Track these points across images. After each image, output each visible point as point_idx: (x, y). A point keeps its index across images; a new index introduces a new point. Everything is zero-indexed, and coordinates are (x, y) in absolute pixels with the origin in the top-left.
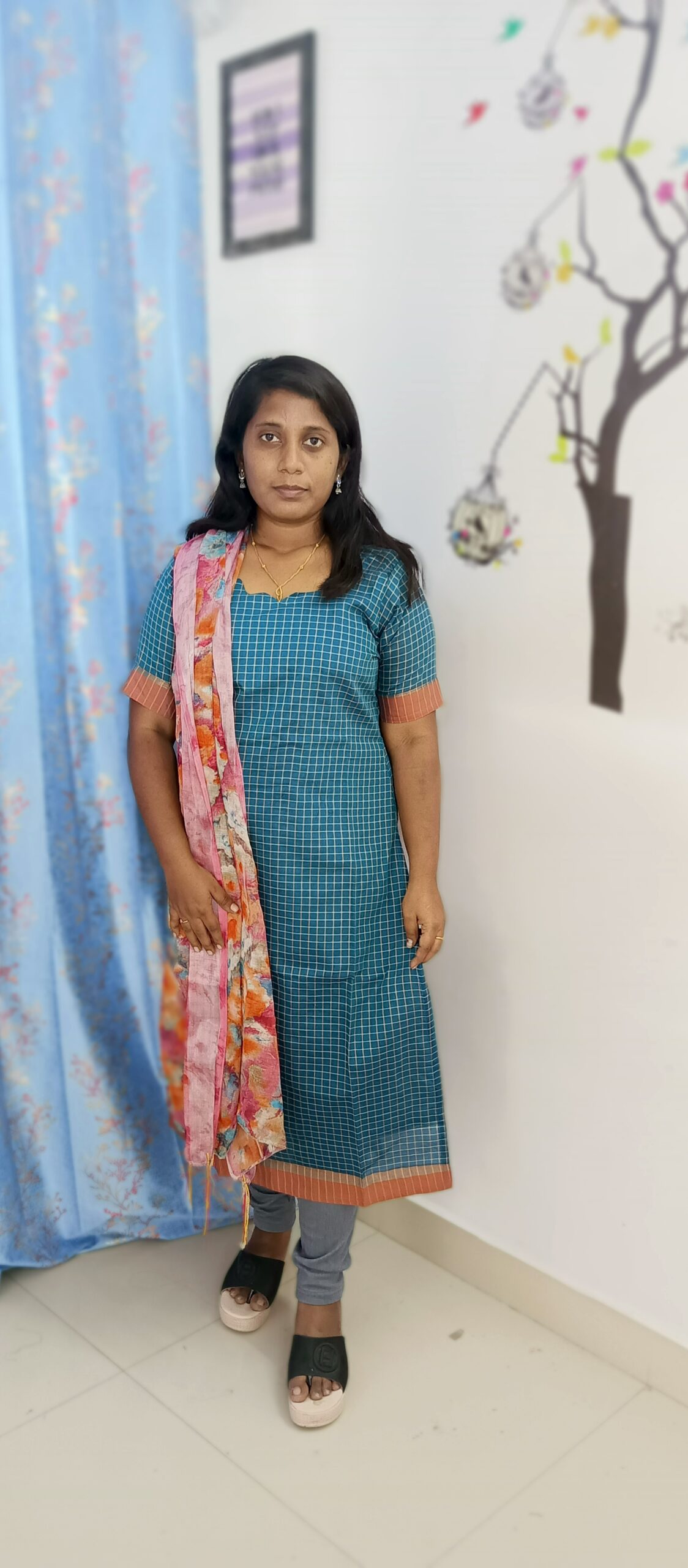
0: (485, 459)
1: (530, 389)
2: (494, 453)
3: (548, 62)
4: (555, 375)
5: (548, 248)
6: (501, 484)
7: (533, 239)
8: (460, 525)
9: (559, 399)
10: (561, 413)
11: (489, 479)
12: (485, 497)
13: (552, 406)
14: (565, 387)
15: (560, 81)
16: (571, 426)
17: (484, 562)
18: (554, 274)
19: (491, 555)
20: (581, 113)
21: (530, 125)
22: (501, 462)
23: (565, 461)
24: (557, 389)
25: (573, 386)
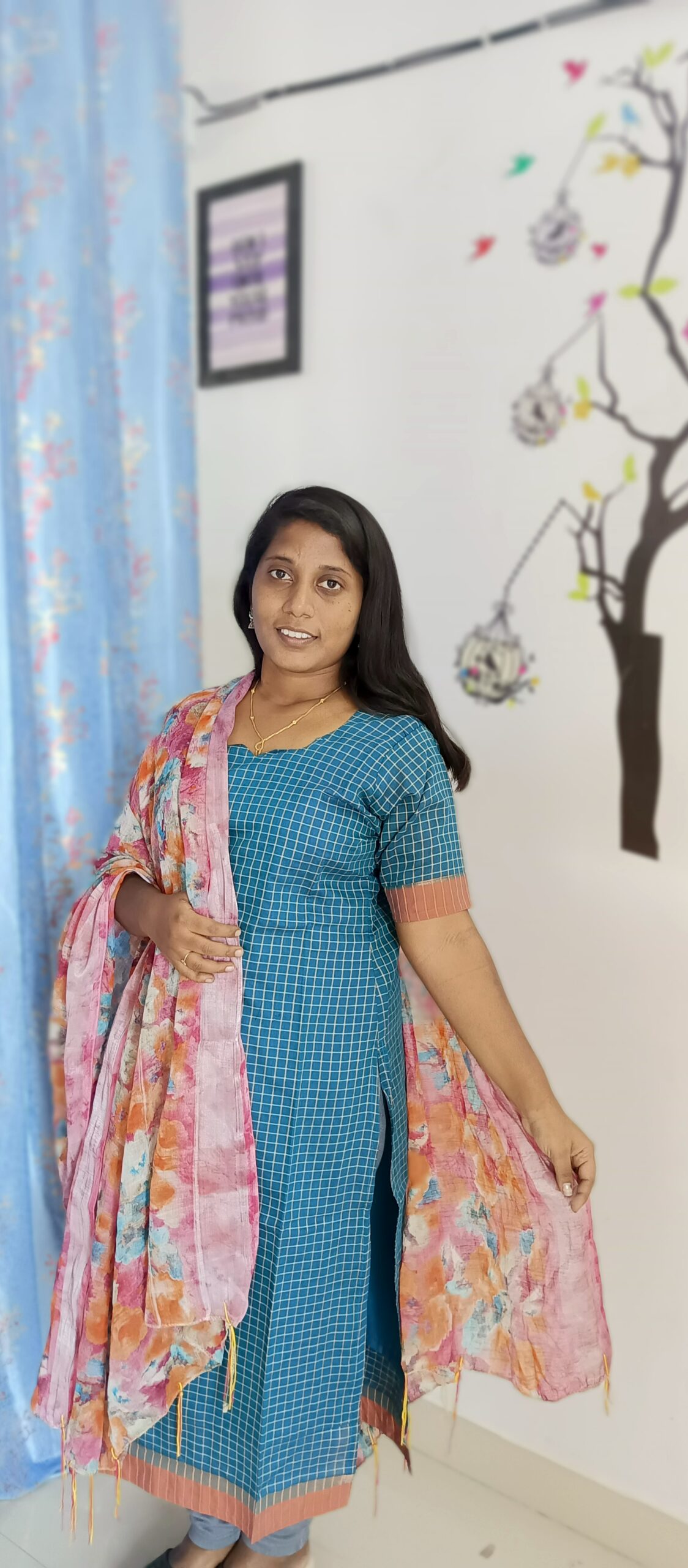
0: (497, 595)
1: (546, 525)
2: (507, 589)
3: (562, 198)
4: (573, 511)
5: (564, 384)
6: (515, 622)
7: (547, 375)
8: (469, 662)
9: (579, 536)
10: (581, 550)
11: (502, 614)
12: (497, 633)
13: (572, 542)
14: (585, 524)
15: (576, 217)
16: (593, 563)
17: (497, 701)
18: (570, 410)
19: (504, 693)
20: (599, 250)
21: (542, 260)
22: (514, 599)
23: (587, 599)
24: (576, 526)
25: (594, 523)
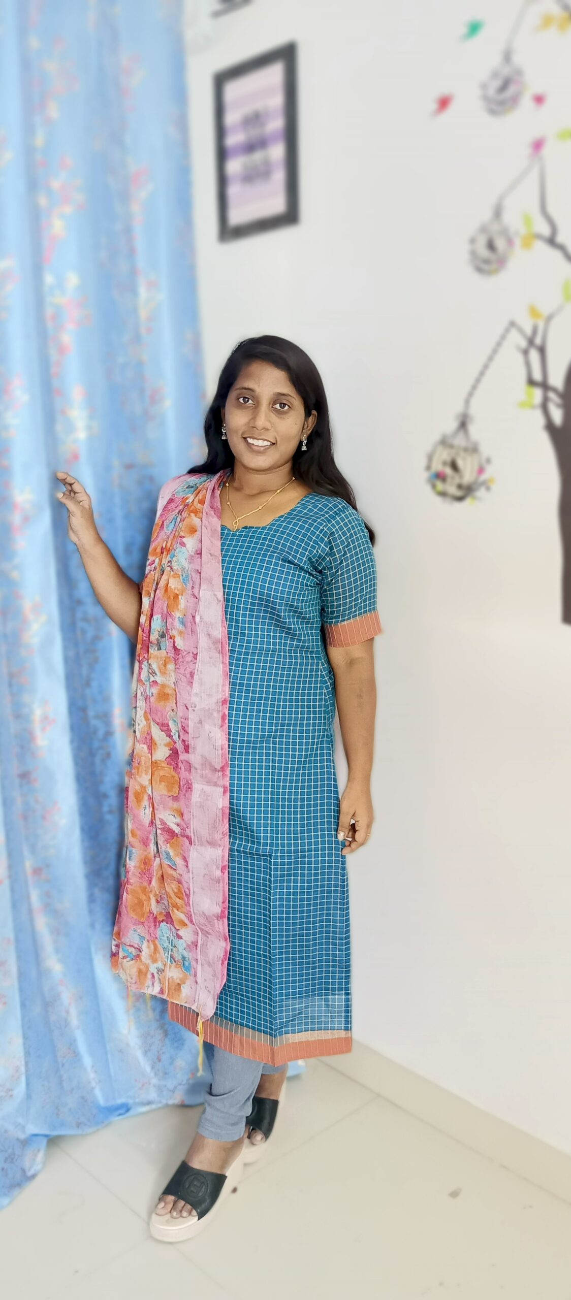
0: (459, 408)
1: (499, 344)
2: (467, 402)
3: (508, 57)
4: (521, 331)
5: (512, 219)
6: (472, 428)
7: (498, 213)
8: (437, 466)
9: (526, 352)
10: (528, 365)
11: (463, 425)
12: (460, 441)
13: (520, 358)
14: (531, 342)
15: (519, 72)
16: (537, 376)
17: (460, 499)
18: (517, 242)
19: (466, 492)
20: (539, 100)
21: (492, 112)
22: (474, 410)
23: (533, 407)
24: (523, 344)
25: (538, 341)
